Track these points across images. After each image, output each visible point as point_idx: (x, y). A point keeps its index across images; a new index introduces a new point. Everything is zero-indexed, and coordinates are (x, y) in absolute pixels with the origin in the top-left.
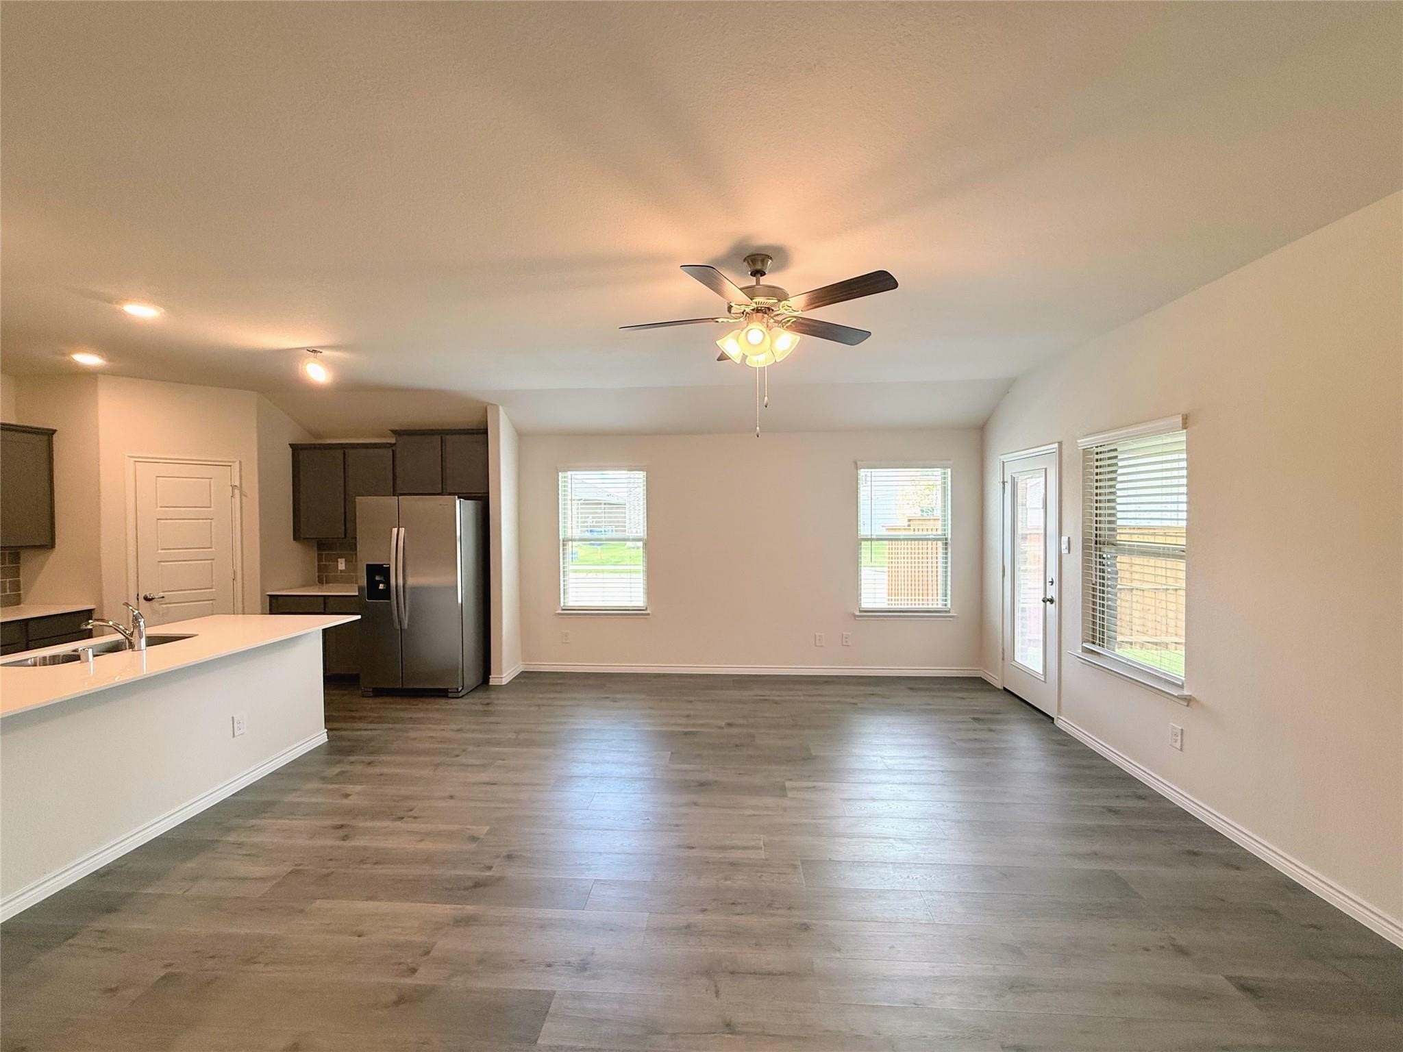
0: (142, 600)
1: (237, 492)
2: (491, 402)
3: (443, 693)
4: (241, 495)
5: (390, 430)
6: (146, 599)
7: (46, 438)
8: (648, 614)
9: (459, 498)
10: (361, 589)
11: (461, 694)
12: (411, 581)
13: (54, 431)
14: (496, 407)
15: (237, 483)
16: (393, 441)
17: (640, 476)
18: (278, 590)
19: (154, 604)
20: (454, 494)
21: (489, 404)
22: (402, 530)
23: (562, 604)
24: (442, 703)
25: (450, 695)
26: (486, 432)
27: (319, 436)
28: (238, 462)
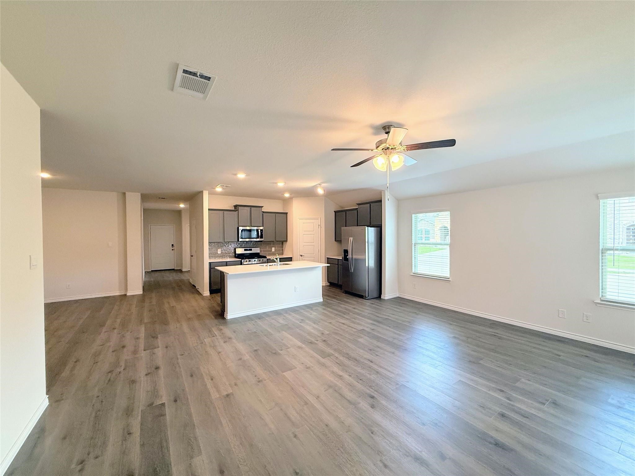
0: (300, 256)
1: (320, 227)
2: (382, 189)
3: (361, 297)
4: (321, 227)
5: (357, 204)
6: (301, 256)
7: (286, 215)
8: (450, 281)
9: (367, 227)
10: (342, 258)
11: (367, 298)
12: (354, 257)
13: (287, 213)
14: (384, 191)
15: (320, 224)
16: (357, 207)
17: (448, 213)
18: (330, 256)
19: (302, 257)
20: (365, 226)
21: (382, 190)
22: (352, 238)
23: (413, 271)
24: (360, 300)
25: (364, 298)
26: (381, 201)
27: (343, 208)
28: (320, 219)
